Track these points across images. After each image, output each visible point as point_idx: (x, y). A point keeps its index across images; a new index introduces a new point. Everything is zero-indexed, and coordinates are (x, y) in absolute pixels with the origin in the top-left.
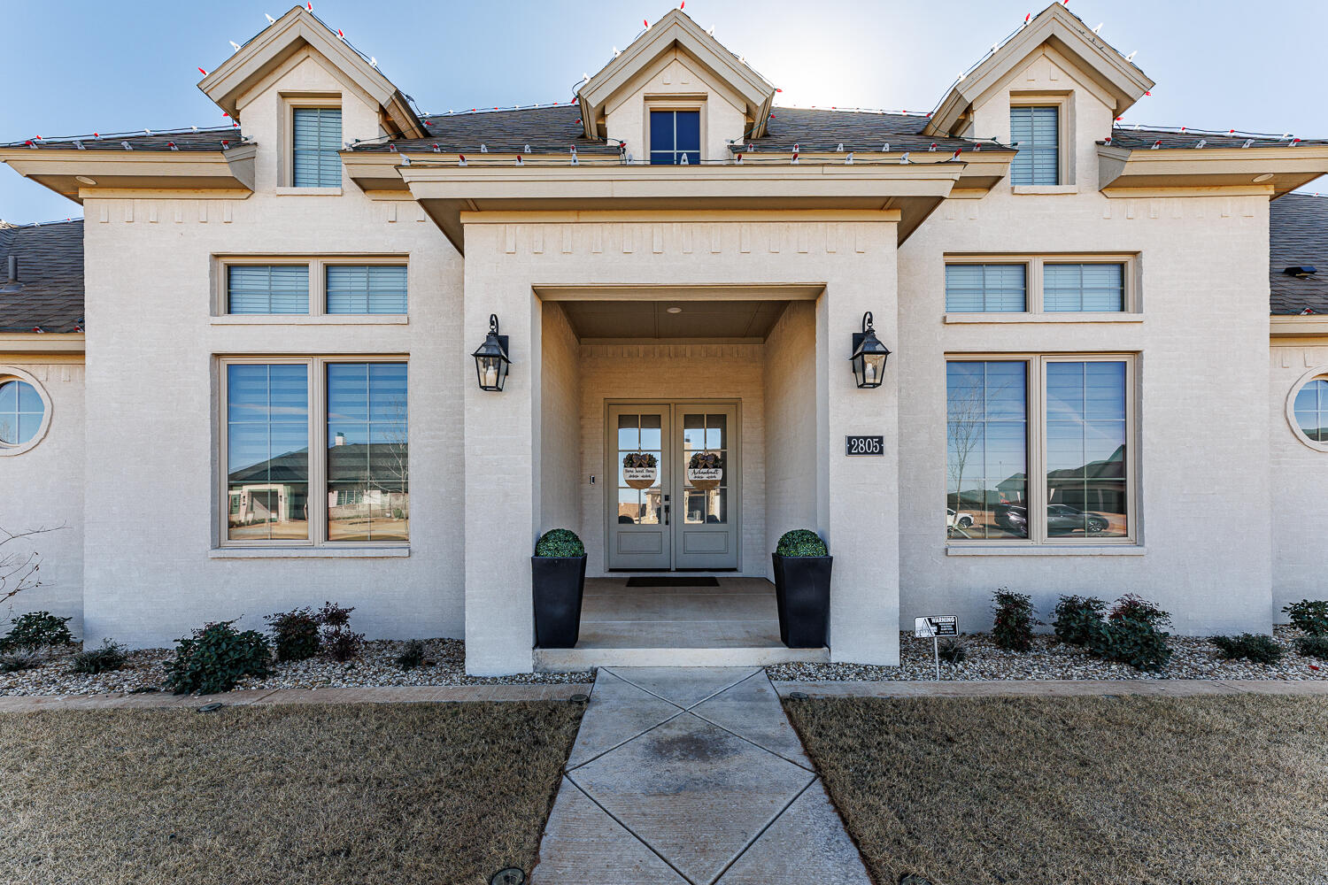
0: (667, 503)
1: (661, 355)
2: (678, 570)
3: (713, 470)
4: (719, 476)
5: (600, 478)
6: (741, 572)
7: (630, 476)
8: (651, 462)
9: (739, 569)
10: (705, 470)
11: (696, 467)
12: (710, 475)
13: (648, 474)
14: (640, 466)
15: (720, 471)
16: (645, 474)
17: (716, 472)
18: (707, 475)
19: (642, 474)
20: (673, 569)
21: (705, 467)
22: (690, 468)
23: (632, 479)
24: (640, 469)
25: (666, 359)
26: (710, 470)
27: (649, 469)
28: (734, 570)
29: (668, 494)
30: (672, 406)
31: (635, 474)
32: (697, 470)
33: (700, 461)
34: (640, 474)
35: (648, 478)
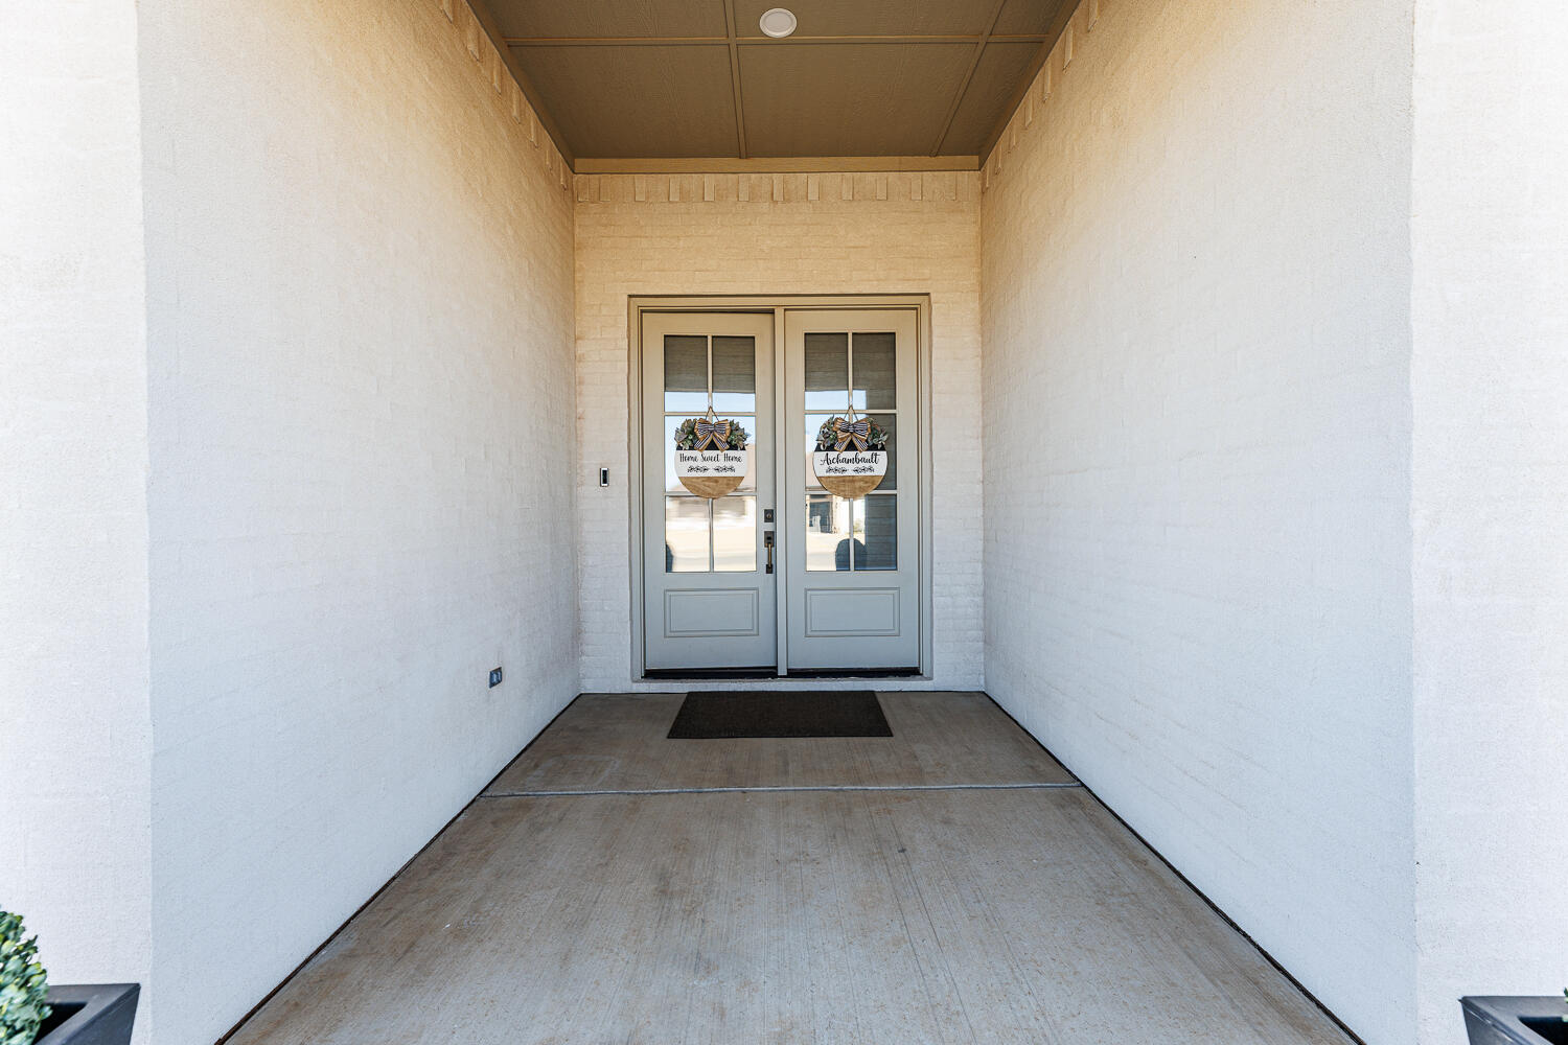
0: (769, 527)
1: (752, 199)
2: (793, 674)
3: (867, 455)
4: (880, 467)
5: (619, 475)
6: (931, 679)
7: (691, 469)
8: (735, 440)
9: (925, 671)
10: (850, 455)
11: (831, 448)
12: (861, 465)
13: (728, 464)
14: (712, 446)
15: (883, 456)
16: (722, 463)
17: (874, 460)
18: (855, 466)
19: (716, 464)
20: (782, 671)
21: (851, 447)
22: (818, 449)
23: (694, 474)
24: (713, 453)
25: (765, 206)
26: (860, 456)
27: (732, 453)
28: (912, 672)
29: (770, 507)
30: (779, 313)
31: (700, 463)
32: (832, 455)
33: (841, 435)
34: (712, 464)
35: (729, 474)
